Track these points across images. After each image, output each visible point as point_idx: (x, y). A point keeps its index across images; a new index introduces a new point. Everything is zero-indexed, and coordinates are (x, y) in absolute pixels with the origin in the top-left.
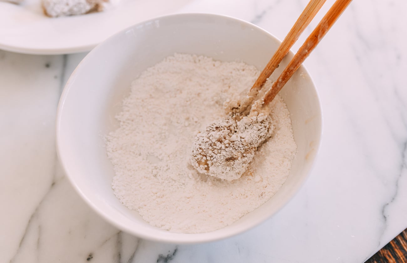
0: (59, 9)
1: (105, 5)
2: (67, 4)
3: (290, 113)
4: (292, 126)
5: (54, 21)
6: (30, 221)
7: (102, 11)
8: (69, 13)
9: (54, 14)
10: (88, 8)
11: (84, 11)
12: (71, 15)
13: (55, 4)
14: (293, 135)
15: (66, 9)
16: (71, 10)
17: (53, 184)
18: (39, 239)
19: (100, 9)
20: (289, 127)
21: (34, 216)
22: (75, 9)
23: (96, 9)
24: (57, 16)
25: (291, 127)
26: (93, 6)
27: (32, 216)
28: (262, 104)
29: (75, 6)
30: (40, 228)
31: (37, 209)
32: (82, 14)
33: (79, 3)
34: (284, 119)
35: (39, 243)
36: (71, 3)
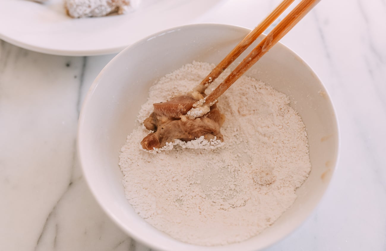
0: (81, 11)
1: (125, 8)
2: (90, 7)
3: (305, 127)
4: (308, 140)
5: (76, 22)
6: (47, 220)
7: (122, 14)
8: (90, 15)
9: (76, 15)
10: (109, 10)
11: (104, 13)
12: (92, 17)
13: (77, 6)
14: (308, 150)
15: (88, 11)
16: (92, 12)
17: (71, 184)
18: (56, 238)
19: (120, 12)
20: (305, 141)
21: (52, 215)
22: (97, 11)
23: (116, 11)
24: (79, 18)
25: (307, 142)
26: (113, 8)
27: (50, 215)
28: (203, 103)
29: (97, 8)
30: (57, 227)
31: (55, 208)
32: (103, 16)
33: (101, 6)
34: (300, 132)
35: (55, 242)
36: (93, 6)
